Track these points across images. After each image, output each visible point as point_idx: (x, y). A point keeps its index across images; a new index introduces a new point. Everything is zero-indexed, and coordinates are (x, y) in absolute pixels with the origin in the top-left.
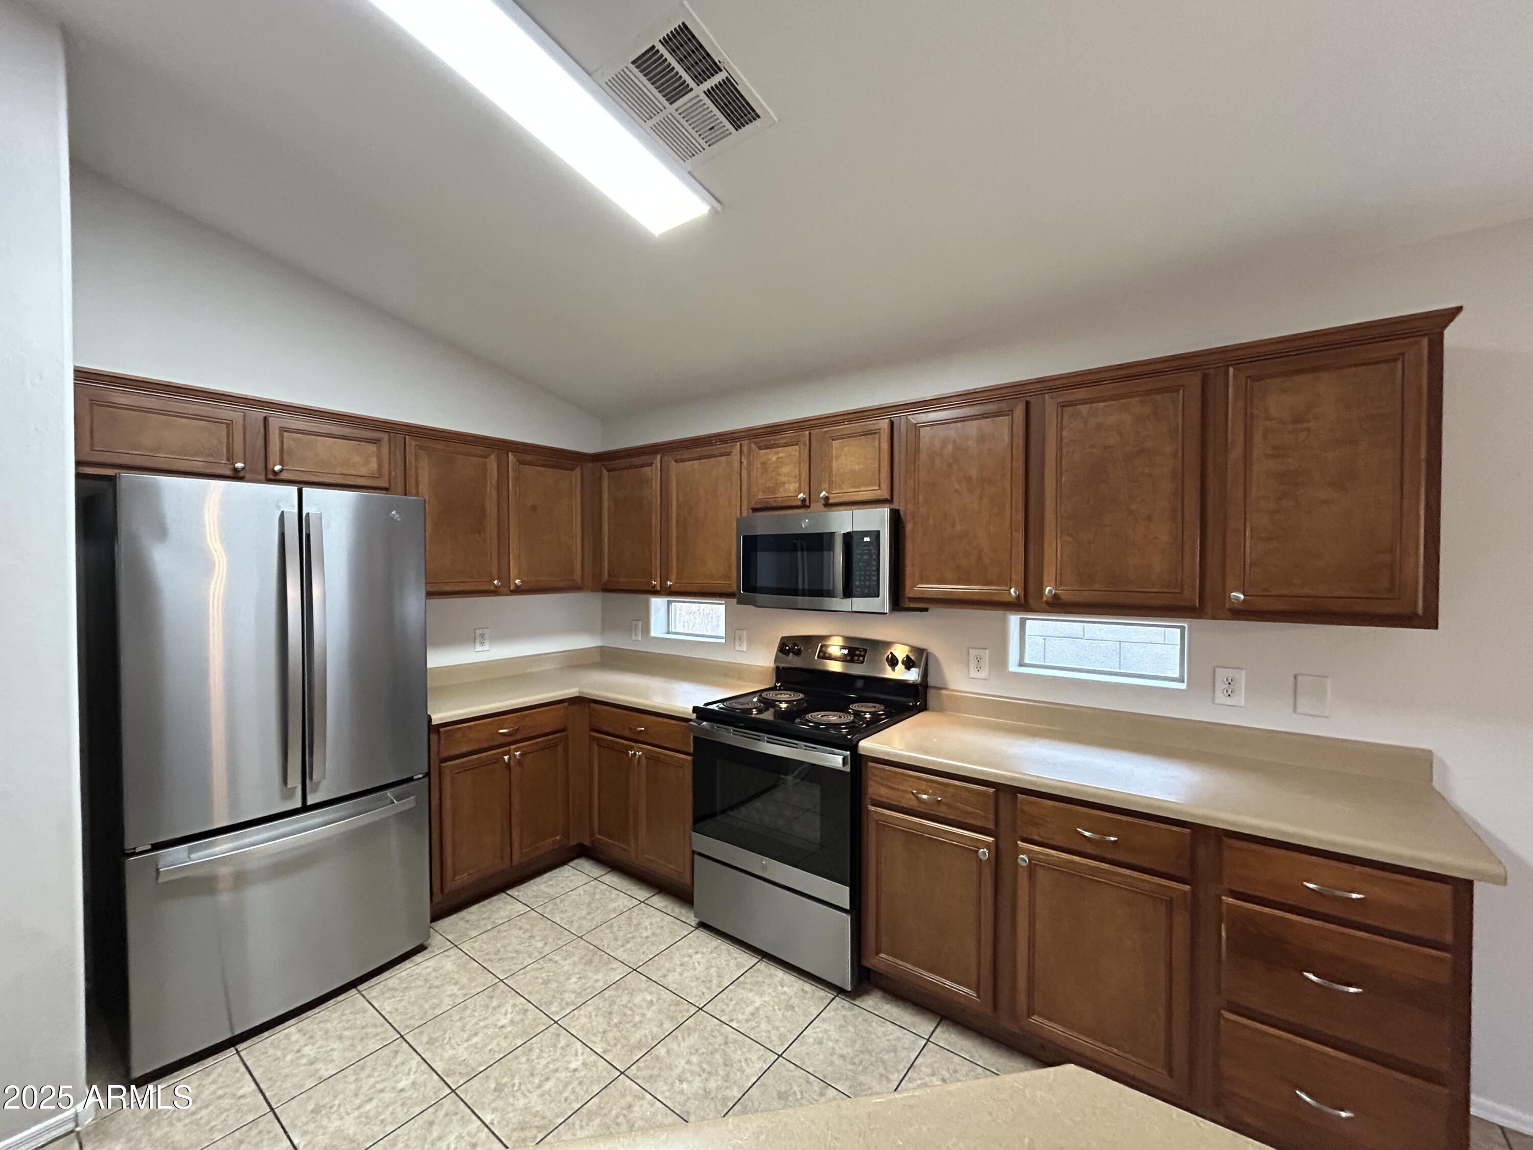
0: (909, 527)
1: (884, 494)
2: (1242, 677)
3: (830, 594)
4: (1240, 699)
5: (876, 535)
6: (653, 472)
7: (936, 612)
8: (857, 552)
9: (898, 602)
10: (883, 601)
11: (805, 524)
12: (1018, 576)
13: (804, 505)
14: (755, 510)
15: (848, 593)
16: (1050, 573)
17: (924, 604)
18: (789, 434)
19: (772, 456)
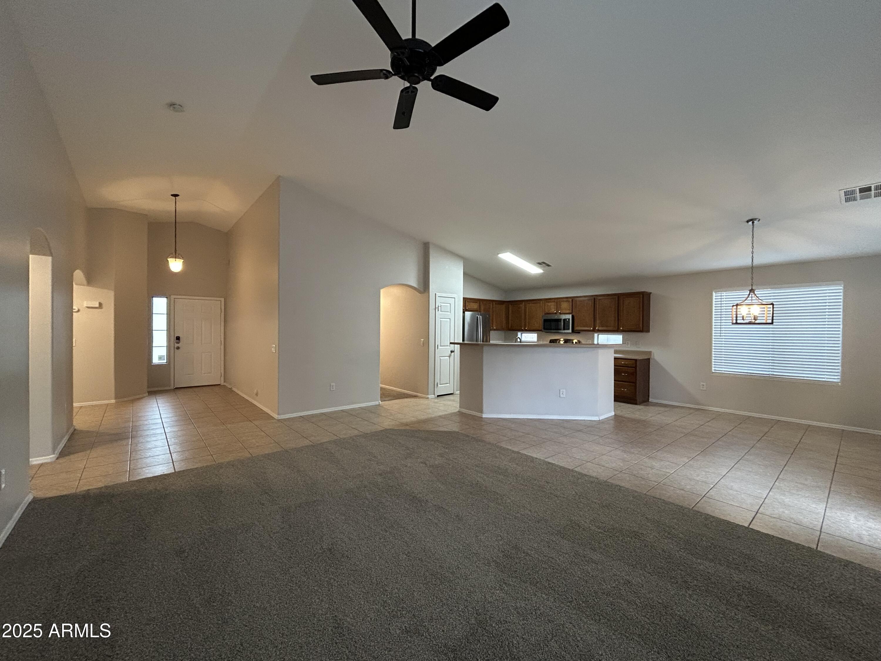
0: (575, 318)
1: (571, 312)
2: (629, 342)
3: (560, 330)
4: (629, 346)
5: (569, 319)
6: (522, 306)
7: (582, 333)
8: (566, 322)
9: (573, 331)
10: (570, 331)
11: (556, 317)
12: (593, 326)
13: (556, 313)
14: (545, 314)
15: (564, 329)
16: (597, 326)
17: (578, 332)
18: (553, 300)
19: (549, 304)
